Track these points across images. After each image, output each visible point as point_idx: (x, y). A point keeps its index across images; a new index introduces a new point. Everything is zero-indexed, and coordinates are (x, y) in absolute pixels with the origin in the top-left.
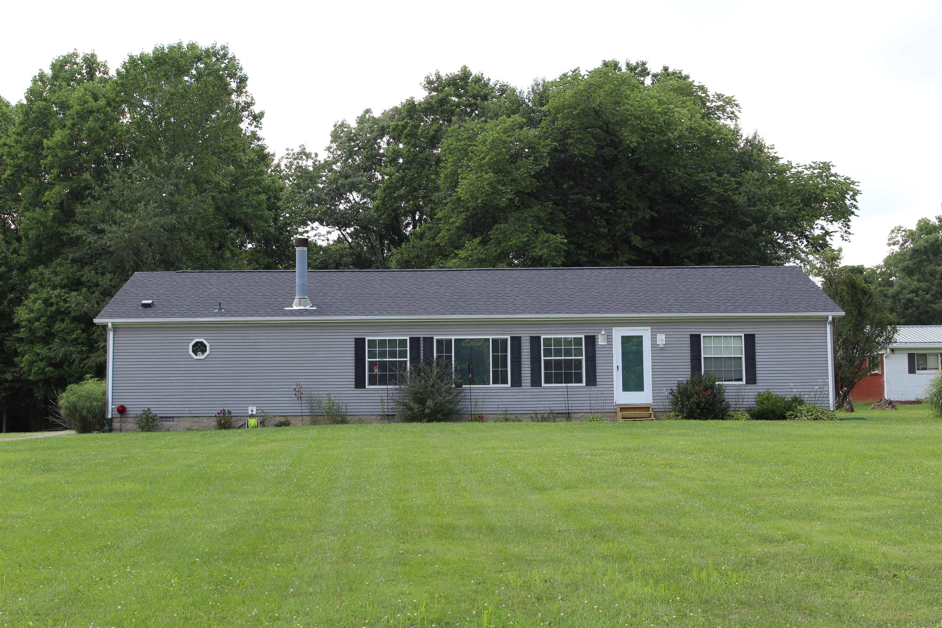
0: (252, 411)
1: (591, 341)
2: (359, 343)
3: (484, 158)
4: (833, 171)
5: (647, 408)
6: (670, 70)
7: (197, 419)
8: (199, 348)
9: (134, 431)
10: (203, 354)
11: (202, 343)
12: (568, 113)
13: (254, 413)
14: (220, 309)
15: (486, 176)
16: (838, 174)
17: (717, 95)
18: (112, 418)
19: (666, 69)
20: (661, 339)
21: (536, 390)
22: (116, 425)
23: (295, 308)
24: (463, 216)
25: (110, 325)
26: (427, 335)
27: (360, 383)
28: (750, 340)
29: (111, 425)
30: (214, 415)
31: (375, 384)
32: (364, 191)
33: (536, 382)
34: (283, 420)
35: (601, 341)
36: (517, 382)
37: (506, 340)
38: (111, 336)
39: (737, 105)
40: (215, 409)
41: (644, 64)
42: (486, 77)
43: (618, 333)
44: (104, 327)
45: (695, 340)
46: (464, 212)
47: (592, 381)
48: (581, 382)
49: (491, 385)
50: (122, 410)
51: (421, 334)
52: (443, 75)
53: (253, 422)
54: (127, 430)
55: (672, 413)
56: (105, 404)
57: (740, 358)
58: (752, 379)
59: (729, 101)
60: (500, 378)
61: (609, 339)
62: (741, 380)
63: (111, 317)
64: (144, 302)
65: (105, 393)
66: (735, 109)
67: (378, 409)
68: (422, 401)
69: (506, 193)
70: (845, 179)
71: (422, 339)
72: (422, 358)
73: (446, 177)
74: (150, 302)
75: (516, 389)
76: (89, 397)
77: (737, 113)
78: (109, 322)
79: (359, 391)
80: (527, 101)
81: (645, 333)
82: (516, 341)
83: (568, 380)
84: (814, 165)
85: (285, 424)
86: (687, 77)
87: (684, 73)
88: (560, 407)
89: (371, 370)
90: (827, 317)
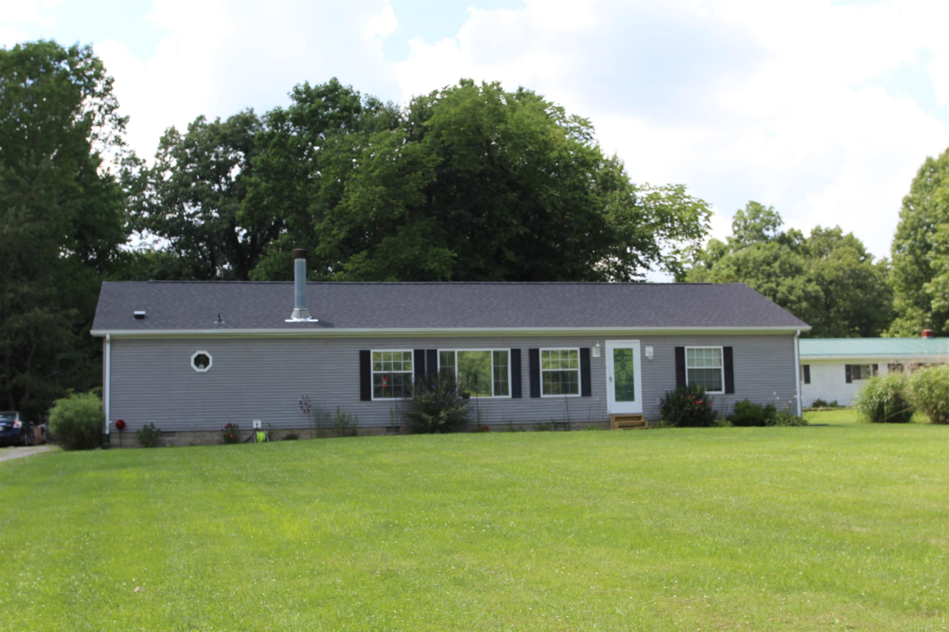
0: (257, 424)
1: (585, 353)
2: (365, 356)
3: (372, 171)
4: (686, 193)
5: (638, 417)
6: (524, 91)
7: (199, 434)
8: (202, 360)
9: (132, 446)
10: (205, 367)
11: (204, 356)
12: (455, 129)
13: (260, 426)
14: (220, 321)
15: (377, 189)
16: (692, 196)
17: (574, 116)
18: (110, 433)
19: (521, 89)
20: (649, 351)
21: (535, 401)
22: (115, 440)
23: (295, 320)
24: (347, 228)
25: (108, 337)
26: (431, 347)
27: (365, 396)
28: (728, 352)
29: (109, 441)
30: (220, 429)
31: (380, 396)
32: (207, 200)
33: (535, 393)
34: (289, 433)
35: (595, 354)
36: (517, 393)
37: (507, 352)
38: (107, 349)
39: (592, 127)
40: (221, 423)
41: (498, 84)
42: (355, 89)
43: (611, 346)
44: (100, 340)
45: (680, 352)
46: (346, 224)
47: (587, 391)
48: (576, 392)
49: (493, 397)
50: (121, 425)
51: (425, 347)
52: (312, 86)
53: (261, 435)
54: (126, 447)
55: (662, 422)
56: (104, 419)
57: (719, 370)
58: (730, 389)
59: (585, 123)
60: (500, 389)
61: (603, 351)
62: (720, 389)
63: (107, 328)
64: (137, 313)
65: (102, 408)
66: (590, 131)
67: (387, 420)
68: (434, 412)
69: (398, 206)
70: (699, 201)
71: (426, 352)
72: (426, 370)
73: (326, 189)
74: (143, 313)
75: (517, 400)
76: (86, 412)
77: (592, 135)
78: (107, 333)
79: (364, 404)
80: (403, 115)
81: (635, 346)
82: (516, 353)
83: (565, 391)
84: (669, 187)
85: (292, 437)
86: (540, 98)
87: (537, 94)
88: (559, 417)
89: (376, 382)
90: (796, 332)
